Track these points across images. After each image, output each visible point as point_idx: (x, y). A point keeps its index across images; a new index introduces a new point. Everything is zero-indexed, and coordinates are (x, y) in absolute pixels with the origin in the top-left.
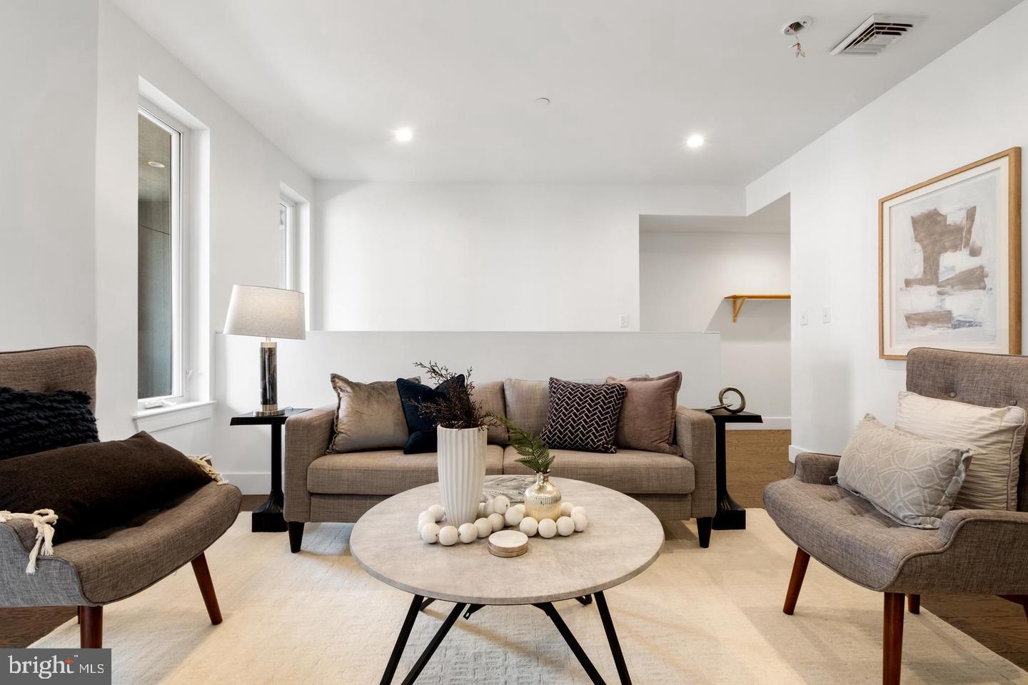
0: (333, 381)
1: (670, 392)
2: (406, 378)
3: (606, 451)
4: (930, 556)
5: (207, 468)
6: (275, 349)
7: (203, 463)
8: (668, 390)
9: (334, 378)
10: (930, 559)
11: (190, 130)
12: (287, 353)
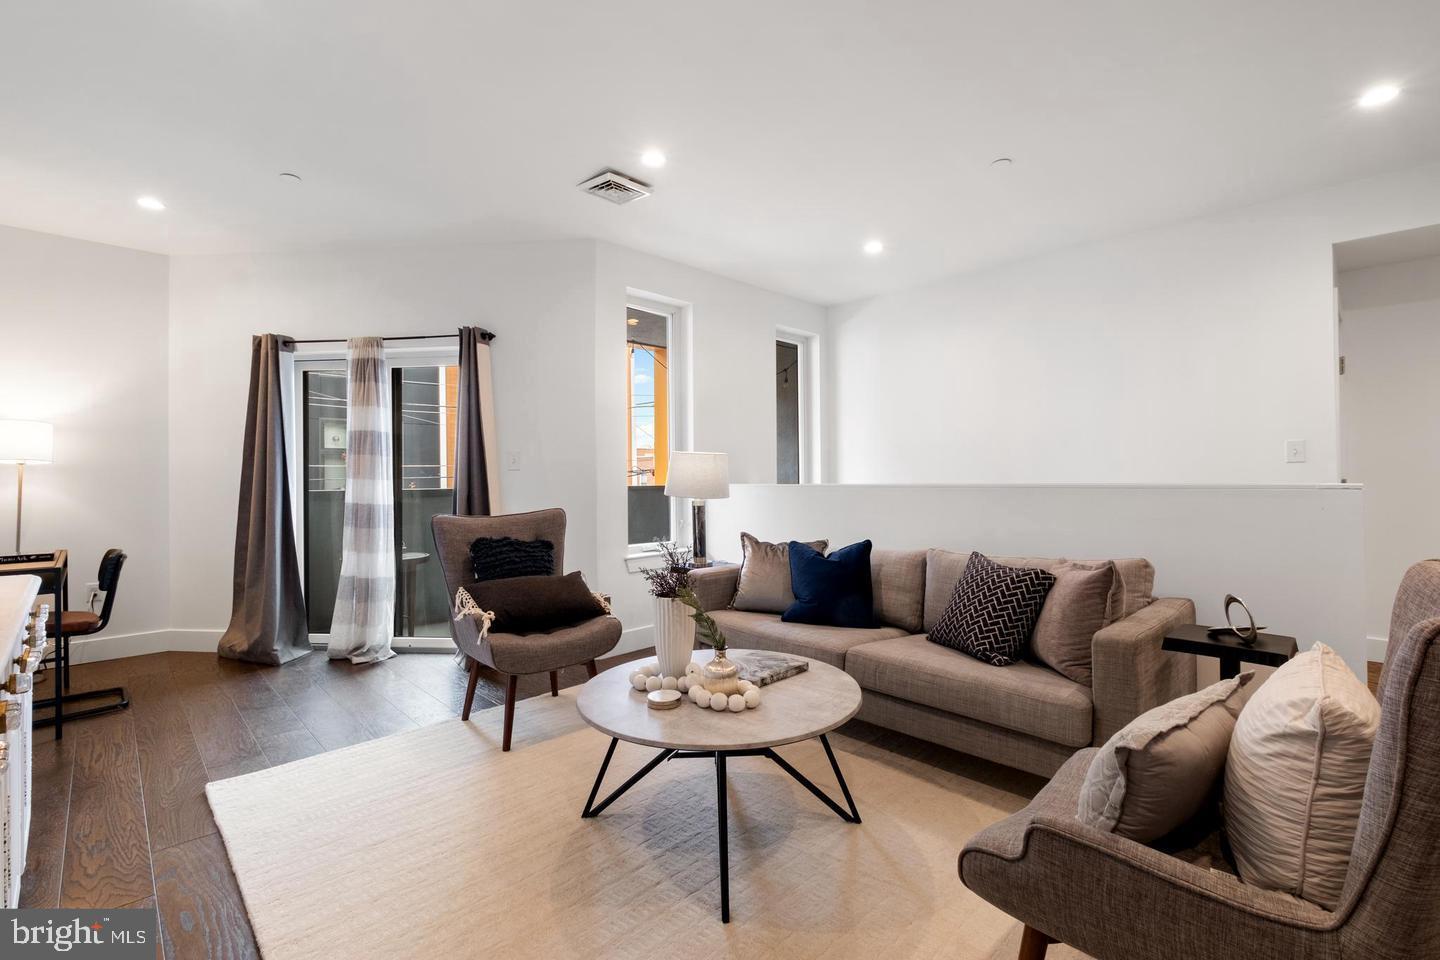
0: (743, 540)
1: (1098, 591)
2: (801, 540)
3: (988, 660)
4: (995, 858)
5: (603, 604)
6: (703, 507)
7: (602, 600)
8: (1097, 588)
9: (744, 535)
10: (994, 862)
11: (680, 309)
12: (715, 510)
